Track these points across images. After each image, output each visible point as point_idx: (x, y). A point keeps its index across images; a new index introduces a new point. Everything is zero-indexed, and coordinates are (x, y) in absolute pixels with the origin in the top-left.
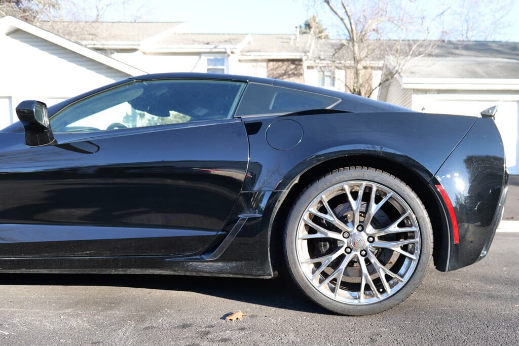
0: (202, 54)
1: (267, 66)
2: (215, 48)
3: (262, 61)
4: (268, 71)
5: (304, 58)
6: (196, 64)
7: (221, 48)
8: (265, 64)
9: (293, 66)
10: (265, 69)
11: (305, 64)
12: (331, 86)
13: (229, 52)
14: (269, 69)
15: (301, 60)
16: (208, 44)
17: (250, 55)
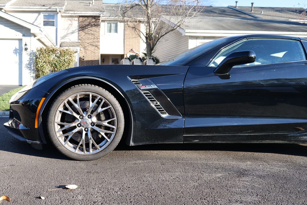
0: (41, 12)
1: (79, 19)
2: (50, 8)
3: (76, 17)
4: (79, 23)
5: (101, 15)
6: (37, 18)
7: (53, 8)
8: (77, 19)
9: (94, 20)
10: (77, 22)
11: (101, 19)
12: (115, 32)
13: (58, 11)
14: (80, 21)
15: (99, 17)
16: (44, 6)
17: (68, 13)
